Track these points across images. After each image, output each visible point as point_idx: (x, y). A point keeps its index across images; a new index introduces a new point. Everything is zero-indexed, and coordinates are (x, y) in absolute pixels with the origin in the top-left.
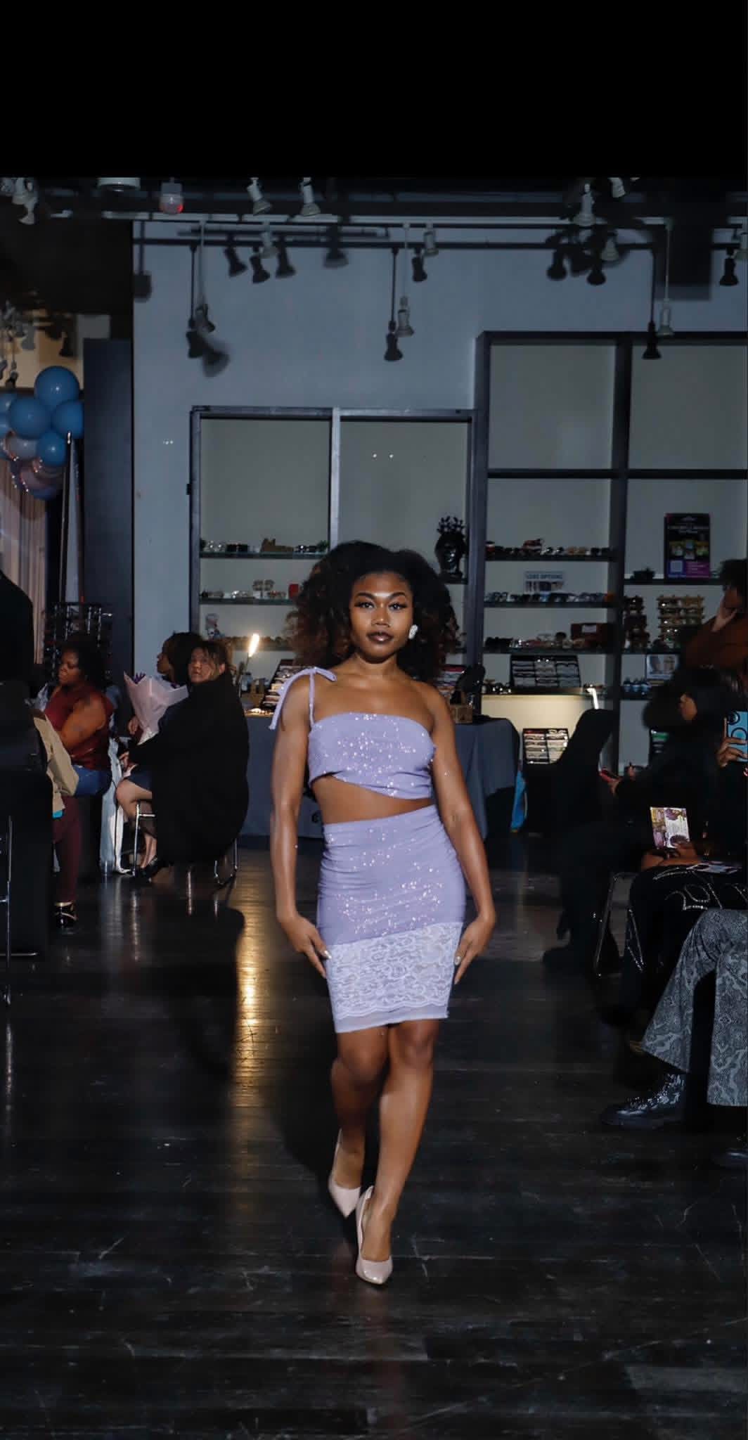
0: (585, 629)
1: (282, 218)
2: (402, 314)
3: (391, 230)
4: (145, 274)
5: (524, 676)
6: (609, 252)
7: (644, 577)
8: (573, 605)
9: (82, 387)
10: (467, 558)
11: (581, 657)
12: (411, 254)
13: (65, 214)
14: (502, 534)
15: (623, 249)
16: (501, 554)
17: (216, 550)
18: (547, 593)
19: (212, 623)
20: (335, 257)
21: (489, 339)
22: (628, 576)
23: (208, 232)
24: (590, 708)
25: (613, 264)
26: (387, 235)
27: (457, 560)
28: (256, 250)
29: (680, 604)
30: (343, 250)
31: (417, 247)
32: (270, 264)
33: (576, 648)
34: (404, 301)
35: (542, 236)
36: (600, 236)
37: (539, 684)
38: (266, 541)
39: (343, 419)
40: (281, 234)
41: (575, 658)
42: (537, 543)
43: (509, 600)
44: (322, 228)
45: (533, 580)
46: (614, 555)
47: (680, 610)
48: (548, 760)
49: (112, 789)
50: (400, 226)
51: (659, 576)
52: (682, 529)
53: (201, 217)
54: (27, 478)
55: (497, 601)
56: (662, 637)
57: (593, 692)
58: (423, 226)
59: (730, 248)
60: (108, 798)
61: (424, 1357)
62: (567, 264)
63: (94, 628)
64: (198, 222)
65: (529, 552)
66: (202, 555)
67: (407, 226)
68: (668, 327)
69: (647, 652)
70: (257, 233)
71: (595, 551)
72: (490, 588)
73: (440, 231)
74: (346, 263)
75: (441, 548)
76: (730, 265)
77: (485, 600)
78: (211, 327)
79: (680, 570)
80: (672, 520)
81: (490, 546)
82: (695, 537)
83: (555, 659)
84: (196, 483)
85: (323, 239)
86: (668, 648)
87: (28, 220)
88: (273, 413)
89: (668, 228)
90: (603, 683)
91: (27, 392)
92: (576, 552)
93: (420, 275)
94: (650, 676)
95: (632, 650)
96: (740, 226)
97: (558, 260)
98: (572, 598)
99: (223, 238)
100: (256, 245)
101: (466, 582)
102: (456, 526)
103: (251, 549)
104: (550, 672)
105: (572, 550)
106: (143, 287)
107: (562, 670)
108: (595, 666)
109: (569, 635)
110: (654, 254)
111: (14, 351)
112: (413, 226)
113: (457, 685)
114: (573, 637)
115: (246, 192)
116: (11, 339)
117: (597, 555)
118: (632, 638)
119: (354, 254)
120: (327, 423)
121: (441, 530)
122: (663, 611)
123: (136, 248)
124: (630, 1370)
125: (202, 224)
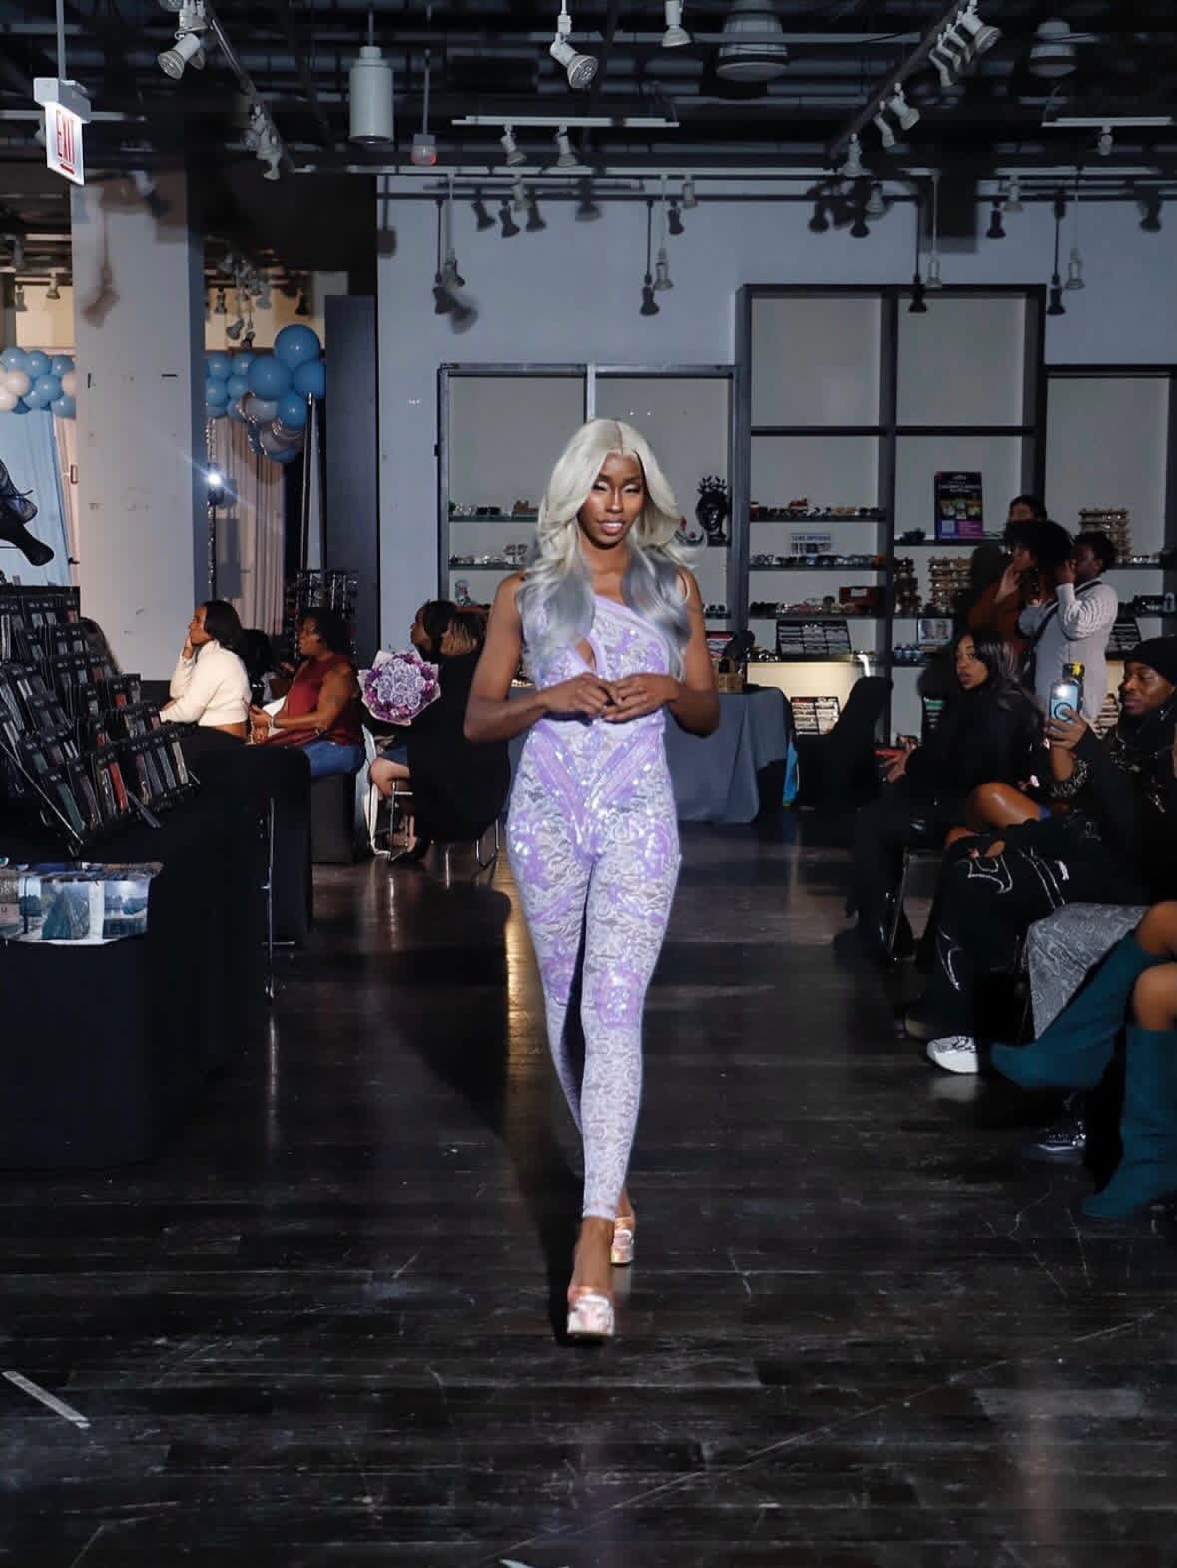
0: (854, 593)
1: (535, 170)
2: (661, 268)
3: (645, 182)
4: (390, 229)
5: (791, 642)
6: (874, 203)
7: (915, 538)
8: (841, 567)
9: (323, 347)
10: (730, 521)
11: (851, 623)
12: (667, 206)
13: (308, 169)
14: (765, 494)
15: (888, 200)
16: (764, 515)
17: (466, 514)
18: (815, 555)
19: (462, 589)
20: (588, 208)
21: (750, 293)
22: (898, 537)
23: (457, 185)
24: (860, 676)
25: (878, 215)
26: (642, 187)
27: (719, 523)
28: (505, 203)
29: (952, 566)
30: (596, 203)
31: (673, 199)
32: (520, 218)
33: (843, 613)
34: (662, 254)
35: (802, 187)
36: (863, 188)
37: (807, 651)
38: (519, 503)
39: (599, 376)
40: (531, 187)
41: (844, 623)
42: (804, 503)
43: (774, 563)
44: (574, 181)
45: (798, 542)
46: (884, 515)
47: (952, 571)
48: (817, 730)
49: (366, 767)
50: (657, 177)
51: (931, 536)
52: (953, 488)
53: (451, 170)
54: (266, 441)
55: (761, 564)
56: (934, 600)
57: (864, 658)
58: (681, 177)
59: (996, 200)
60: (362, 776)
61: (756, 1384)
62: (828, 216)
63: (339, 597)
64: (446, 175)
65: (794, 513)
66: (451, 519)
67: (664, 177)
68: (937, 280)
69: (919, 616)
70: (509, 186)
71: (863, 511)
72: (754, 551)
73: (697, 182)
74: (599, 215)
75: (702, 510)
76: (997, 217)
77: (752, 562)
78: (461, 283)
79: (953, 530)
80: (943, 478)
81: (755, 506)
82: (967, 496)
83: (824, 623)
84: (445, 444)
85: (575, 192)
86: (940, 611)
87: (272, 174)
88: (525, 370)
89: (935, 179)
90: (873, 649)
91: (267, 352)
92: (843, 513)
93: (676, 228)
94: (921, 641)
95: (904, 614)
96: (1007, 177)
97: (819, 211)
98: (840, 560)
99: (471, 191)
100: (505, 199)
101: (729, 544)
102: (718, 486)
103: (503, 512)
104: (817, 638)
105: (839, 510)
106: (387, 242)
107: (830, 635)
108: (864, 632)
109: (837, 600)
110: (919, 204)
111: (250, 310)
112: (671, 177)
113: (725, 652)
114: (842, 601)
115: (500, 143)
116: (247, 298)
117: (864, 515)
118: (903, 601)
119: (608, 207)
120: (582, 380)
121: (702, 491)
122: (934, 573)
123: (380, 202)
124: (980, 1393)
125: (452, 177)
